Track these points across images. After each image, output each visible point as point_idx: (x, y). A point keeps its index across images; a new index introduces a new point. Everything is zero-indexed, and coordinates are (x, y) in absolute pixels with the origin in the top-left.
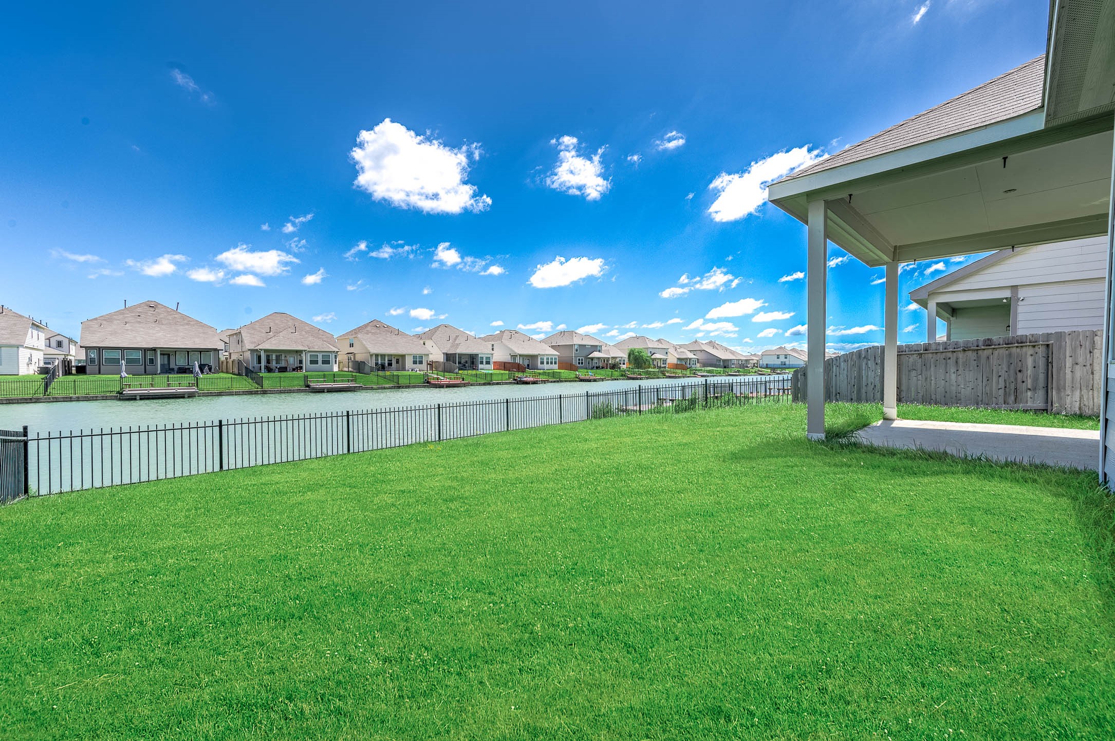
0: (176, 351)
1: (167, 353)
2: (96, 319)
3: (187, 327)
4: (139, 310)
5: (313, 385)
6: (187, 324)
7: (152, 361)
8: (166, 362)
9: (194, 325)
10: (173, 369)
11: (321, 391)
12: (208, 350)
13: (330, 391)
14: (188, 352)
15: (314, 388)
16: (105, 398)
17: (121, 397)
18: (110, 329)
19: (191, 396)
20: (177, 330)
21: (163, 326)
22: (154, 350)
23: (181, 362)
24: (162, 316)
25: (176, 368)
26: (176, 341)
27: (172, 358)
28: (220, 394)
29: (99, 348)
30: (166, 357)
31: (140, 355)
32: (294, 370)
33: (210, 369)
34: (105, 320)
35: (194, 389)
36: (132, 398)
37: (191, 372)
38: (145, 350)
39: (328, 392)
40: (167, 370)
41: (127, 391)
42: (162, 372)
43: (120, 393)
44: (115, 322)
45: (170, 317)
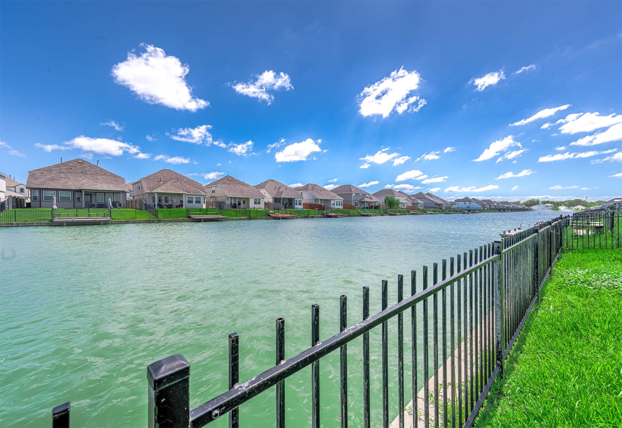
0: (96, 192)
1: (90, 193)
2: (39, 170)
3: (104, 176)
4: (71, 164)
5: (193, 216)
6: (104, 175)
7: (79, 199)
8: (89, 200)
9: (109, 176)
10: (94, 205)
11: (199, 221)
12: (118, 192)
13: (206, 220)
14: (105, 193)
15: (194, 219)
16: (39, 224)
17: (52, 224)
18: (49, 177)
19: (106, 223)
20: (97, 179)
21: (88, 176)
22: (80, 191)
23: (100, 199)
24: (87, 169)
25: (96, 204)
26: (96, 185)
27: (93, 197)
28: (127, 222)
29: (40, 189)
30: (89, 196)
31: (70, 195)
32: (177, 207)
33: (120, 205)
34: (46, 170)
35: (108, 218)
36: (60, 225)
37: (107, 207)
38: (74, 191)
39: (204, 221)
40: (90, 205)
41: (56, 220)
42: (86, 207)
43: (51, 221)
44: (54, 172)
45: (92, 170)
